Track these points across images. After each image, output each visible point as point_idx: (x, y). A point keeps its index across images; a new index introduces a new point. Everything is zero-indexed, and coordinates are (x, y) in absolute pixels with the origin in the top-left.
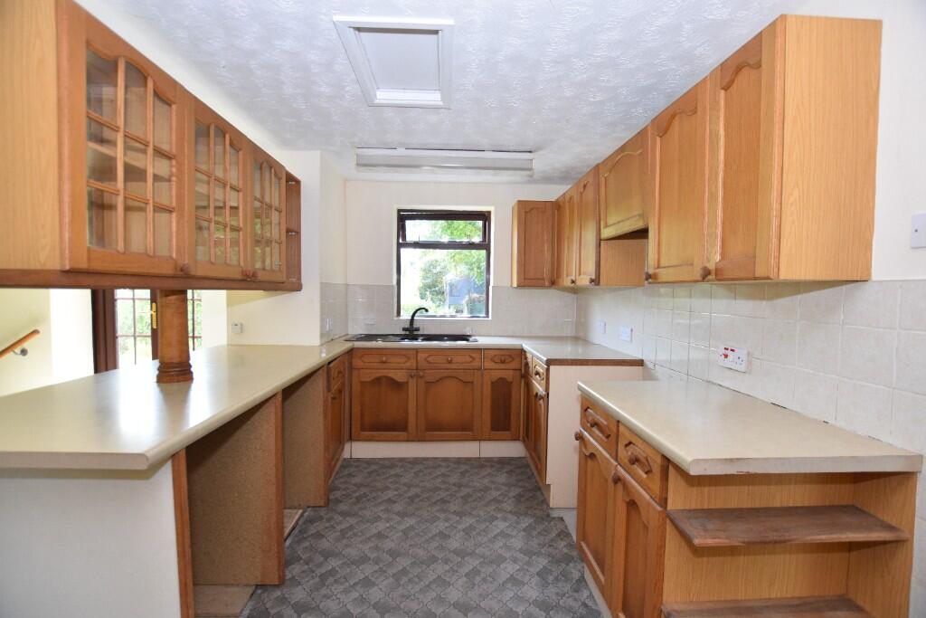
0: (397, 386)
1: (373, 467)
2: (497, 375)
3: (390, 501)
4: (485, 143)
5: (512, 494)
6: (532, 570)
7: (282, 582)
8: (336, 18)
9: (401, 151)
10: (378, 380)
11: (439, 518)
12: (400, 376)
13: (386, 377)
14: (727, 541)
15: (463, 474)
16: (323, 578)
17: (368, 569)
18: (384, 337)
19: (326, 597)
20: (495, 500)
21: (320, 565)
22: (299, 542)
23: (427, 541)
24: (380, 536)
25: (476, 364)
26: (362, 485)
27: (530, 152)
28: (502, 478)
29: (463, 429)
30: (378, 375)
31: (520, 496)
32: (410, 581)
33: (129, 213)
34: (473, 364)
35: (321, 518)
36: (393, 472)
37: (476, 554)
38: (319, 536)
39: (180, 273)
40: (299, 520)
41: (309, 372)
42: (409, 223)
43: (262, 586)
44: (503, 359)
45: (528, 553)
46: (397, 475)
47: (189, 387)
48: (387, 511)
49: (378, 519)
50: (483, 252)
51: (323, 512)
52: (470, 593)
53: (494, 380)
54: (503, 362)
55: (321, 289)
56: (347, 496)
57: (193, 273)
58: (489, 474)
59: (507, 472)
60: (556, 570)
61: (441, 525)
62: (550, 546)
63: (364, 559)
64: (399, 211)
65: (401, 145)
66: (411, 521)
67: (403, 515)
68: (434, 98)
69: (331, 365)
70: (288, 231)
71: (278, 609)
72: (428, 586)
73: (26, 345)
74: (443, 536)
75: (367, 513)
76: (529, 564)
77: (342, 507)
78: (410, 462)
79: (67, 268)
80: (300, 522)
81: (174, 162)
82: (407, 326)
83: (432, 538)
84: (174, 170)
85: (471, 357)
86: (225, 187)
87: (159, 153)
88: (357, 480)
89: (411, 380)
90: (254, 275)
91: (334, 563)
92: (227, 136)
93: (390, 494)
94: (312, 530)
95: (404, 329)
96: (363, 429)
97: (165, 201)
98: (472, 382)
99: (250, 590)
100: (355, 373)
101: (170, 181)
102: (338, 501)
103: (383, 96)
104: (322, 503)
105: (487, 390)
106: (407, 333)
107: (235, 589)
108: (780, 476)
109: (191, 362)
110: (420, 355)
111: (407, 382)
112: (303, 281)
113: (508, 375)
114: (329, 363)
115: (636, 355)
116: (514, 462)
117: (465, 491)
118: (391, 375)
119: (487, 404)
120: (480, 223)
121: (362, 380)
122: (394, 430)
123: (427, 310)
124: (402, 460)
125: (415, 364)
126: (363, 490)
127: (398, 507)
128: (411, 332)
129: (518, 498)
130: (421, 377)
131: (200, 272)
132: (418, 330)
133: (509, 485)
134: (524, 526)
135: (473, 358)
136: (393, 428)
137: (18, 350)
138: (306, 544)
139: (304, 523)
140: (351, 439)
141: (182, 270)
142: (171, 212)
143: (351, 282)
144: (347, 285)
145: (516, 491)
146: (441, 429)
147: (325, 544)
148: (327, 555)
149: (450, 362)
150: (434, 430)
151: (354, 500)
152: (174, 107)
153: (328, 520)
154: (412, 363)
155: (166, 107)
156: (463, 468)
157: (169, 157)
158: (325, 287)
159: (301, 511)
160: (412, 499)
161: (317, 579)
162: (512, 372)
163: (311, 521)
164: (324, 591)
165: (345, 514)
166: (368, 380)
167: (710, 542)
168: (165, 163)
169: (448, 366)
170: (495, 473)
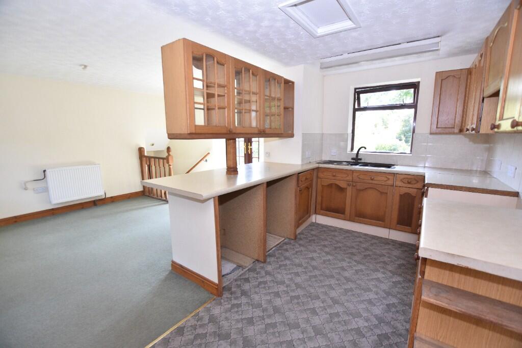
0: (342, 190)
1: (325, 229)
2: (404, 190)
3: (325, 246)
4: (398, 39)
5: (398, 263)
6: (384, 301)
7: (265, 262)
8: (280, 6)
9: (346, 56)
10: (330, 186)
11: (345, 261)
12: (343, 185)
13: (336, 184)
14: (447, 305)
15: (372, 245)
16: (280, 266)
17: (300, 270)
18: (340, 163)
19: (278, 273)
20: (384, 262)
21: (282, 261)
22: (278, 250)
23: (333, 269)
24: (312, 259)
25: (390, 182)
26: (315, 236)
27: (439, 36)
28: (396, 253)
29: (378, 219)
30: (331, 182)
31: (403, 265)
32: (316, 281)
33: (210, 111)
34: (388, 182)
35: (291, 244)
36: (333, 233)
37: (356, 283)
38: (287, 250)
39: (228, 132)
40: (282, 241)
41: (284, 176)
42: (362, 96)
43: (258, 260)
44: (409, 181)
45: (388, 294)
46: (334, 236)
47: (237, 177)
48: (321, 249)
49: (315, 251)
50: (413, 110)
51: (292, 242)
52: (341, 297)
53: (402, 194)
54: (409, 183)
55: (303, 137)
56: (306, 238)
57: (234, 131)
58: (389, 249)
59: (402, 251)
60: (400, 308)
61: (345, 264)
62: (405, 295)
63: (300, 265)
64: (355, 89)
65: (345, 52)
66: (330, 257)
67: (327, 253)
68: (348, 24)
69: (300, 174)
70: (285, 108)
71: (260, 270)
72: (323, 286)
73: (206, 158)
74: (343, 269)
75: (311, 248)
76: (384, 298)
77: (301, 242)
78: (344, 231)
79: (189, 132)
80: (282, 243)
81: (226, 88)
82: (355, 157)
83: (337, 268)
84: (226, 91)
85: (386, 177)
86: (250, 94)
87: (220, 86)
88: (313, 233)
89: (348, 187)
90: (264, 131)
91: (288, 262)
92: (251, 71)
93: (326, 243)
94: (285, 247)
95: (352, 159)
96: (322, 209)
97: (222, 105)
98: (387, 193)
99: (253, 261)
100: (319, 180)
101: (224, 96)
102: (301, 239)
103: (321, 31)
104: (293, 238)
105: (397, 199)
106: (354, 161)
107: (249, 258)
108: (491, 275)
109: (237, 167)
110: (354, 174)
111: (346, 188)
112: (295, 132)
113: (413, 192)
114: (299, 173)
115: (514, 188)
116: (409, 246)
117: (368, 253)
118: (337, 183)
119: (396, 207)
120: (412, 90)
121: (323, 184)
122: (338, 213)
123: (365, 148)
124: (341, 229)
125: (351, 179)
126: (314, 238)
127: (327, 250)
128: (356, 160)
129: (400, 266)
130: (354, 186)
131: (238, 131)
132: (361, 159)
133: (398, 258)
134: (394, 280)
135: (389, 179)
136: (337, 211)
137: (205, 160)
138: (280, 251)
139: (283, 244)
140: (316, 213)
141: (229, 131)
142: (225, 108)
143: (325, 132)
144: (323, 134)
145: (402, 262)
146: (364, 217)
147: (287, 254)
148: (286, 258)
149: (372, 180)
150: (360, 216)
151: (308, 240)
152: (225, 65)
153: (293, 246)
154: (350, 178)
155: (223, 66)
156: (374, 241)
157: (223, 87)
158: (304, 135)
159: (283, 239)
160: (336, 248)
161: (278, 266)
162: (416, 190)
163: (286, 244)
164: (279, 270)
165: (300, 245)
166: (326, 184)
167: (433, 301)
168: (222, 89)
169: (371, 182)
170: (393, 249)
